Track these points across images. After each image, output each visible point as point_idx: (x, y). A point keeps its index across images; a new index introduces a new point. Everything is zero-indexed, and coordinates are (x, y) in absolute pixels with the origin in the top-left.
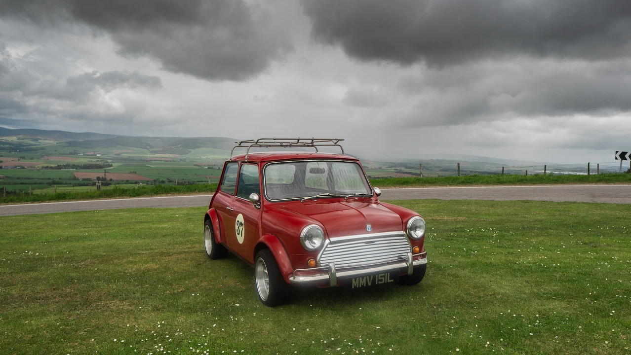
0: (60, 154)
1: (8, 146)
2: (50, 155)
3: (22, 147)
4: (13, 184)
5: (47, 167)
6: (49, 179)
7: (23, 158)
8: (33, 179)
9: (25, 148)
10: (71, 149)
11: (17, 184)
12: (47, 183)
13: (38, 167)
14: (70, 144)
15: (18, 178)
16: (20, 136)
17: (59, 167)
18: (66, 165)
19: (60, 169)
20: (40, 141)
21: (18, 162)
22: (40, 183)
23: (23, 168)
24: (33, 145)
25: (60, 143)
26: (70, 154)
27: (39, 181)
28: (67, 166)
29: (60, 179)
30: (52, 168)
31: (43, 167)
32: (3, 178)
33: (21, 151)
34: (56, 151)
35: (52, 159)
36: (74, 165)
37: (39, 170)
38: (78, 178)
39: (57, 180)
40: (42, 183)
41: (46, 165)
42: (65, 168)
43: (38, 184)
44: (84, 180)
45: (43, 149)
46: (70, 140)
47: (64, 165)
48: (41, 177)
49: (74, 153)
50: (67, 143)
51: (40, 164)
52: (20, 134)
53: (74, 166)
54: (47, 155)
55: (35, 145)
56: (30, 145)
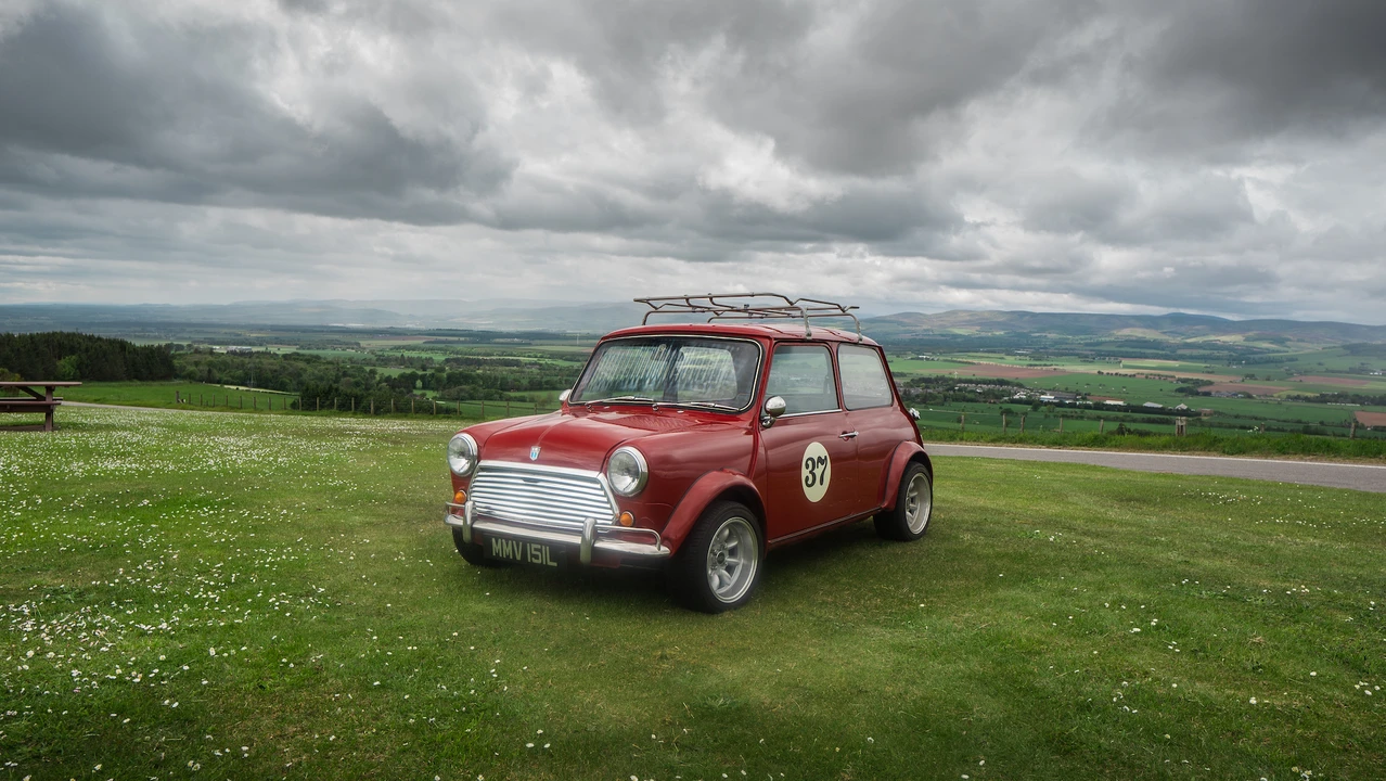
0: (1327, 371)
1: (1226, 352)
2: (1306, 373)
3: (1252, 356)
4: (1226, 427)
5: (1297, 398)
6: (1299, 422)
7: (1252, 377)
8: (1265, 419)
9: (1256, 356)
10: (1356, 362)
11: (1234, 427)
12: (1292, 431)
13: (1279, 397)
14: (1354, 350)
15: (1237, 417)
16: (1251, 334)
17: (1323, 399)
18: (1339, 396)
19: (1326, 402)
20: (1288, 343)
21: (1242, 384)
22: (1278, 430)
23: (1250, 397)
24: (1274, 351)
25: (1329, 348)
26: (1352, 371)
27: (1274, 425)
28: (1341, 397)
29: (1322, 423)
30: (1307, 399)
31: (1289, 397)
32: (1210, 414)
33: (1248, 363)
34: (1320, 364)
35: (1310, 380)
36: (1357, 395)
37: (1279, 403)
38: (1363, 425)
39: (1314, 425)
40: (1283, 431)
41: (1295, 393)
42: (1336, 402)
43: (1274, 430)
44: (1376, 428)
45: (1292, 359)
46: (1355, 341)
47: (1333, 396)
48: (1282, 418)
49: (1362, 371)
50: (1345, 347)
51: (1283, 390)
52: (1249, 330)
53: (1358, 399)
54: (1300, 374)
55: (1278, 351)
56: (1269, 351)
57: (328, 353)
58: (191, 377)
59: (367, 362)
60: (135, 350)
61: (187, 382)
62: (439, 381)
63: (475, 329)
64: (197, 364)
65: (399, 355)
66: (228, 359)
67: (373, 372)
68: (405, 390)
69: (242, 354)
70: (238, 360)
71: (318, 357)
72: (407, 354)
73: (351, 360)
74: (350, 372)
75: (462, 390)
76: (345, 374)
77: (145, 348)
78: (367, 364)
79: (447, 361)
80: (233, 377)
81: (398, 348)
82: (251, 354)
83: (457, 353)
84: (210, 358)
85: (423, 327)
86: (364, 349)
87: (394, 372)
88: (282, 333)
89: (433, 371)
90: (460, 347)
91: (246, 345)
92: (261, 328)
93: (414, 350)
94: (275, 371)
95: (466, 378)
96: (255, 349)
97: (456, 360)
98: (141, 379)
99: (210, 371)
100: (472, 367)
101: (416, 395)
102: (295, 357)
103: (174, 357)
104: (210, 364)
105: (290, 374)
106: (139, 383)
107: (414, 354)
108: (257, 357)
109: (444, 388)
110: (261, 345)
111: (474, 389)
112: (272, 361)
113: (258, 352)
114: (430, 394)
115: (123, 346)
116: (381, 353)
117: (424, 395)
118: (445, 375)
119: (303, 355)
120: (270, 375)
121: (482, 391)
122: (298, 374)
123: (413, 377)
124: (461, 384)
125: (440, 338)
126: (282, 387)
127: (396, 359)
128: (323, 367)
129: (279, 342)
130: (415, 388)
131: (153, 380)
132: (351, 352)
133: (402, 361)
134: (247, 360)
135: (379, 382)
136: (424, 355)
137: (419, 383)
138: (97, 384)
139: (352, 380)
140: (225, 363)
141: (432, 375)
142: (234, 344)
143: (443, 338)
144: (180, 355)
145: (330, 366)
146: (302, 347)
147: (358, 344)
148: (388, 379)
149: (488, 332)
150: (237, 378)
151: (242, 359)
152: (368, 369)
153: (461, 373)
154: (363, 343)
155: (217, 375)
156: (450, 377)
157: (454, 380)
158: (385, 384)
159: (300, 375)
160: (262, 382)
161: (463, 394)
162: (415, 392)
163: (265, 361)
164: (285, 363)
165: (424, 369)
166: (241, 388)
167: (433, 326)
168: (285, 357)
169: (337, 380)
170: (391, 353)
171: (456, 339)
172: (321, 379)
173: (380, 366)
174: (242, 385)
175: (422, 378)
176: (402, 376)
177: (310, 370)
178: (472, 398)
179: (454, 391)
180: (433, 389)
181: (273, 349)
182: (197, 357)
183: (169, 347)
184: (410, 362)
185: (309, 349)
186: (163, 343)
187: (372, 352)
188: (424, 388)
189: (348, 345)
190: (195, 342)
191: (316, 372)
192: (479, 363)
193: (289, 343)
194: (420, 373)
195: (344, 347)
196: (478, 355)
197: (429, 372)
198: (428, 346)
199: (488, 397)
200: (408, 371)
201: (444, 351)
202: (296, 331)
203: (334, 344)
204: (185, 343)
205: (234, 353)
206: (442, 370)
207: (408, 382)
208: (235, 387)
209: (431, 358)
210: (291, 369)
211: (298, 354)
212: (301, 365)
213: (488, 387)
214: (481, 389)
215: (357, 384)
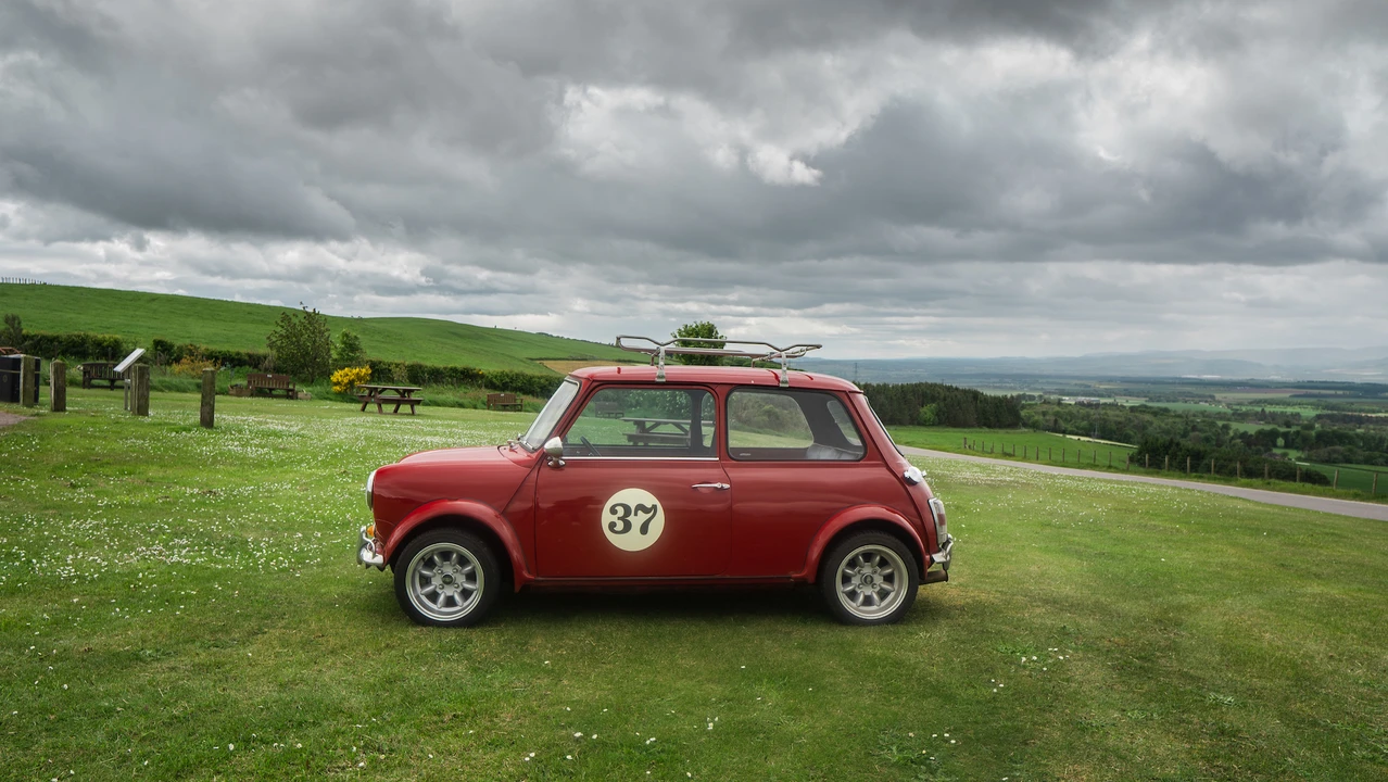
57: (1178, 407)
58: (1035, 426)
59: (1221, 416)
60: (986, 399)
61: (1031, 430)
62: (1305, 439)
63: (1358, 381)
64: (1044, 414)
65: (1259, 409)
66: (1074, 411)
67: (1226, 428)
68: (1262, 449)
69: (1090, 405)
70: (1083, 411)
71: (1166, 410)
72: (1269, 409)
73: (1203, 413)
74: (1199, 426)
75: (1335, 451)
76: (1194, 428)
77: (995, 398)
78: (1221, 419)
79: (1319, 417)
80: (1077, 428)
81: (1258, 402)
82: (1097, 405)
83: (1332, 408)
84: (1057, 409)
85: (1291, 379)
86: (1219, 402)
87: (1251, 428)
88: (1131, 385)
89: (1299, 428)
90: (1334, 401)
91: (1095, 396)
92: (1110, 380)
93: (1277, 404)
94: (1120, 423)
95: (1341, 438)
96: (1103, 401)
97: (1328, 416)
98: (989, 427)
99: (1056, 421)
100: (1351, 425)
101: (1276, 455)
102: (1143, 409)
103: (1023, 407)
104: (1057, 414)
105: (1135, 427)
106: (987, 430)
107: (1278, 409)
108: (1103, 409)
109: (1311, 448)
110: (1109, 397)
111: (1350, 450)
112: (1117, 412)
113: (1105, 404)
114: (1293, 454)
115: (975, 395)
116: (1238, 407)
117: (1285, 455)
118: (1313, 433)
119: (1151, 408)
120: (1114, 427)
121: (1361, 454)
122: (1143, 427)
123: (1273, 435)
124: (1332, 444)
125: (1308, 390)
126: (1127, 439)
127: (1257, 413)
128: (1170, 420)
129: (1128, 393)
130: (1275, 446)
131: (1000, 427)
132: (1204, 406)
133: (1262, 416)
134: (1092, 412)
135: (1233, 438)
136: (1289, 410)
137: (1281, 441)
138: (951, 429)
139: (1203, 435)
140: (1070, 414)
141: (1298, 433)
142: (1082, 395)
143: (1316, 392)
144: (1030, 405)
145: (1178, 420)
146: (1151, 400)
147: (1213, 397)
148: (1244, 436)
149: (1375, 384)
150: (1082, 429)
151: (1088, 410)
152: (1220, 423)
153: (1334, 432)
154: (1218, 396)
155: (1063, 425)
156: (1320, 436)
157: (1324, 439)
158: (1239, 441)
159: (1144, 428)
160: (1106, 433)
161: (1335, 456)
162: (1275, 451)
163: (1110, 412)
164: (1131, 415)
165: (1288, 425)
166: (1082, 438)
167: (1301, 379)
168: (1133, 409)
169: (1185, 435)
170: (1249, 408)
171: (1332, 392)
172: (1167, 432)
173: (1236, 420)
174: (1083, 435)
175: (1285, 435)
176: (1260, 433)
177: (1156, 422)
178: (1349, 461)
179: (1323, 452)
180: (1297, 448)
181: (1121, 401)
182: (1045, 408)
183: (1020, 397)
184: (1273, 417)
185: (1158, 401)
186: (1015, 394)
187: (1229, 405)
188: (1287, 446)
189: (1203, 398)
190: (1046, 393)
191: (1163, 425)
192: (1360, 421)
193: (1138, 395)
194: (1283, 429)
195: (1197, 399)
196: (1361, 411)
197: (1293, 429)
198: (1295, 400)
199: (1369, 461)
200: (1268, 428)
201: (1316, 406)
202: (1147, 383)
203: (1187, 397)
204: (1036, 394)
205: (1081, 404)
206: (1310, 427)
207: (1268, 439)
208: (1076, 438)
209: (1298, 414)
210: (1136, 422)
211: (1146, 407)
212: (1147, 417)
213: (1370, 449)
214: (1359, 451)
215: (1207, 440)
